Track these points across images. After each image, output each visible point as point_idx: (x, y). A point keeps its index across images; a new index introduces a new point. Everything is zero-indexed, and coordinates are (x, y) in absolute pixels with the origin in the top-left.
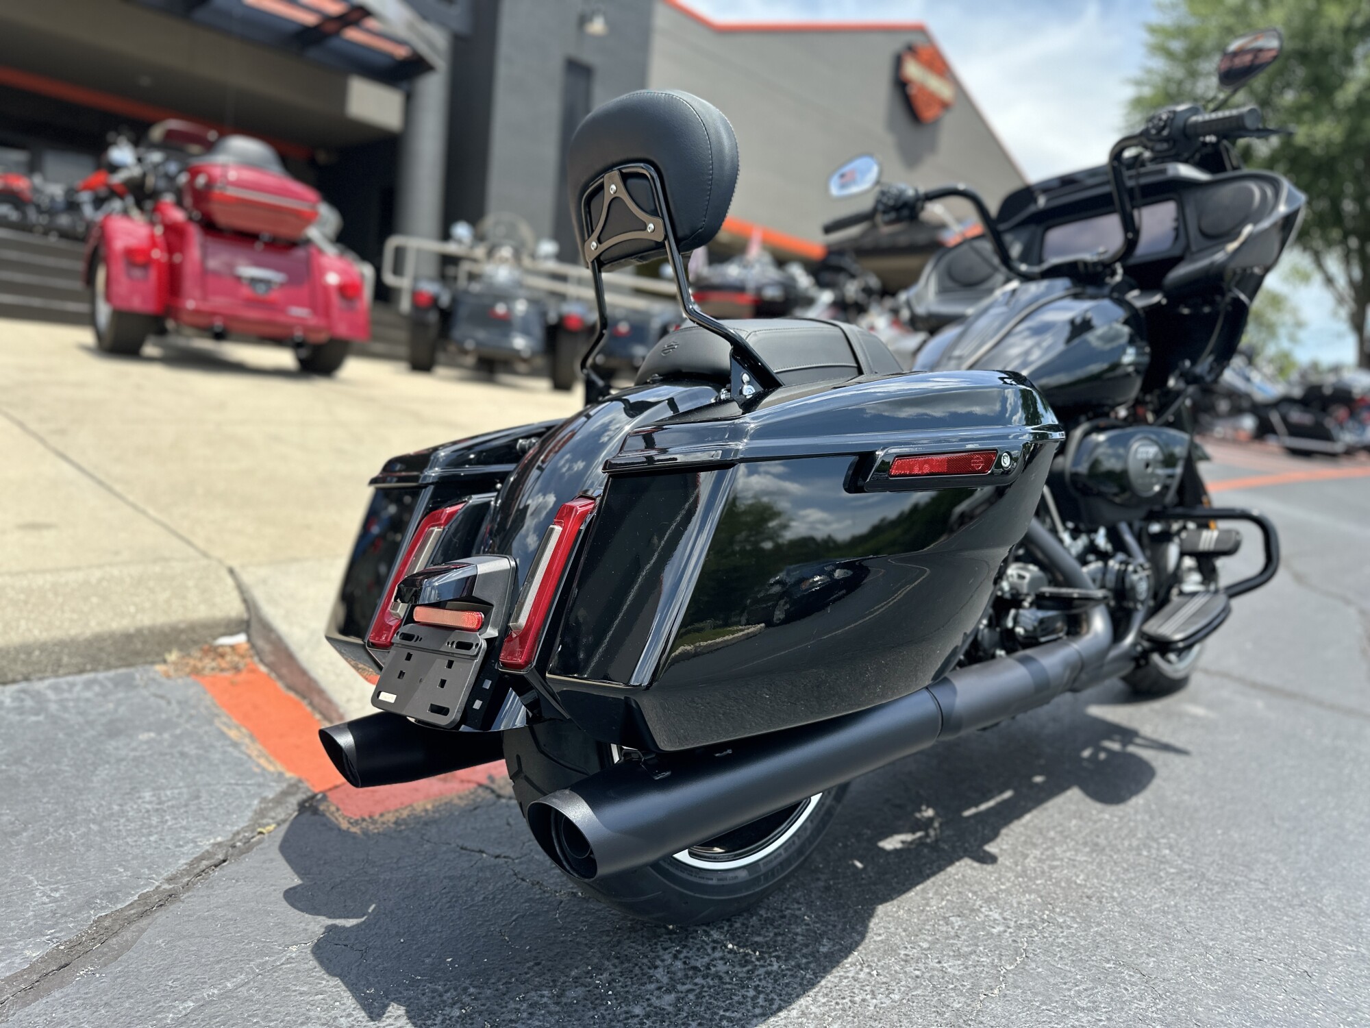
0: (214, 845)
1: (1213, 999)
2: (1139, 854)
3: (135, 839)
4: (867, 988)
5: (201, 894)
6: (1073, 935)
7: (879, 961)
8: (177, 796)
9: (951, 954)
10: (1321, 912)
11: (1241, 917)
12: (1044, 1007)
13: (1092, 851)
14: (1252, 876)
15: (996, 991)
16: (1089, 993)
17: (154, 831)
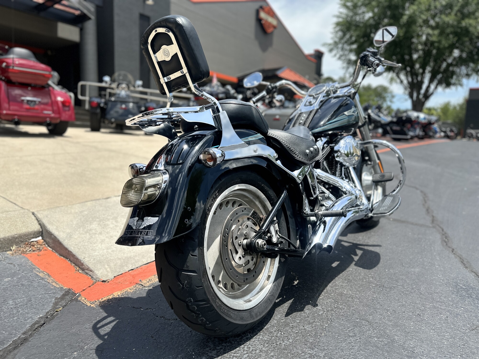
0: (39, 318)
1: (391, 327)
2: (363, 281)
3: (8, 319)
4: (281, 339)
5: (37, 337)
6: (345, 311)
7: (284, 329)
8: (22, 301)
9: (307, 323)
10: (421, 294)
11: (397, 298)
12: (339, 337)
13: (348, 282)
14: (399, 284)
15: (323, 334)
16: (353, 330)
17: (15, 316)
